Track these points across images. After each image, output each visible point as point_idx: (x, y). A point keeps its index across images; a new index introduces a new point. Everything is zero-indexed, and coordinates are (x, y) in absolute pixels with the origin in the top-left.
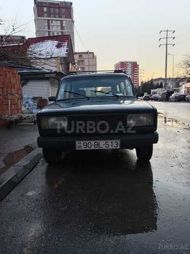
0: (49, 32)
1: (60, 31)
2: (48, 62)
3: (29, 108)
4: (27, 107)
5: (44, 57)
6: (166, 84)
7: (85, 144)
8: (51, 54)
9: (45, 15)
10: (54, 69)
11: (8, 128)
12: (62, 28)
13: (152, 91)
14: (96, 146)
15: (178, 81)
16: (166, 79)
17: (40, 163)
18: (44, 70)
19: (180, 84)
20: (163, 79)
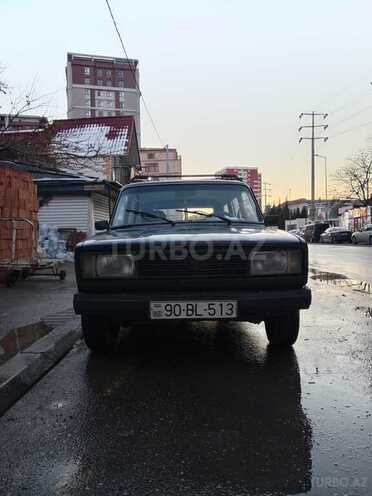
0: (93, 111)
1: (114, 109)
2: (90, 163)
3: (51, 249)
4: (46, 247)
5: (83, 154)
6: (313, 210)
7: (169, 308)
8: (96, 148)
9: (87, 81)
10: (102, 177)
11: (8, 286)
12: (118, 104)
13: (287, 223)
14: (190, 312)
15: (336, 207)
16: (312, 202)
17: (75, 350)
18: (82, 178)
19: (341, 211)
20: (308, 202)
